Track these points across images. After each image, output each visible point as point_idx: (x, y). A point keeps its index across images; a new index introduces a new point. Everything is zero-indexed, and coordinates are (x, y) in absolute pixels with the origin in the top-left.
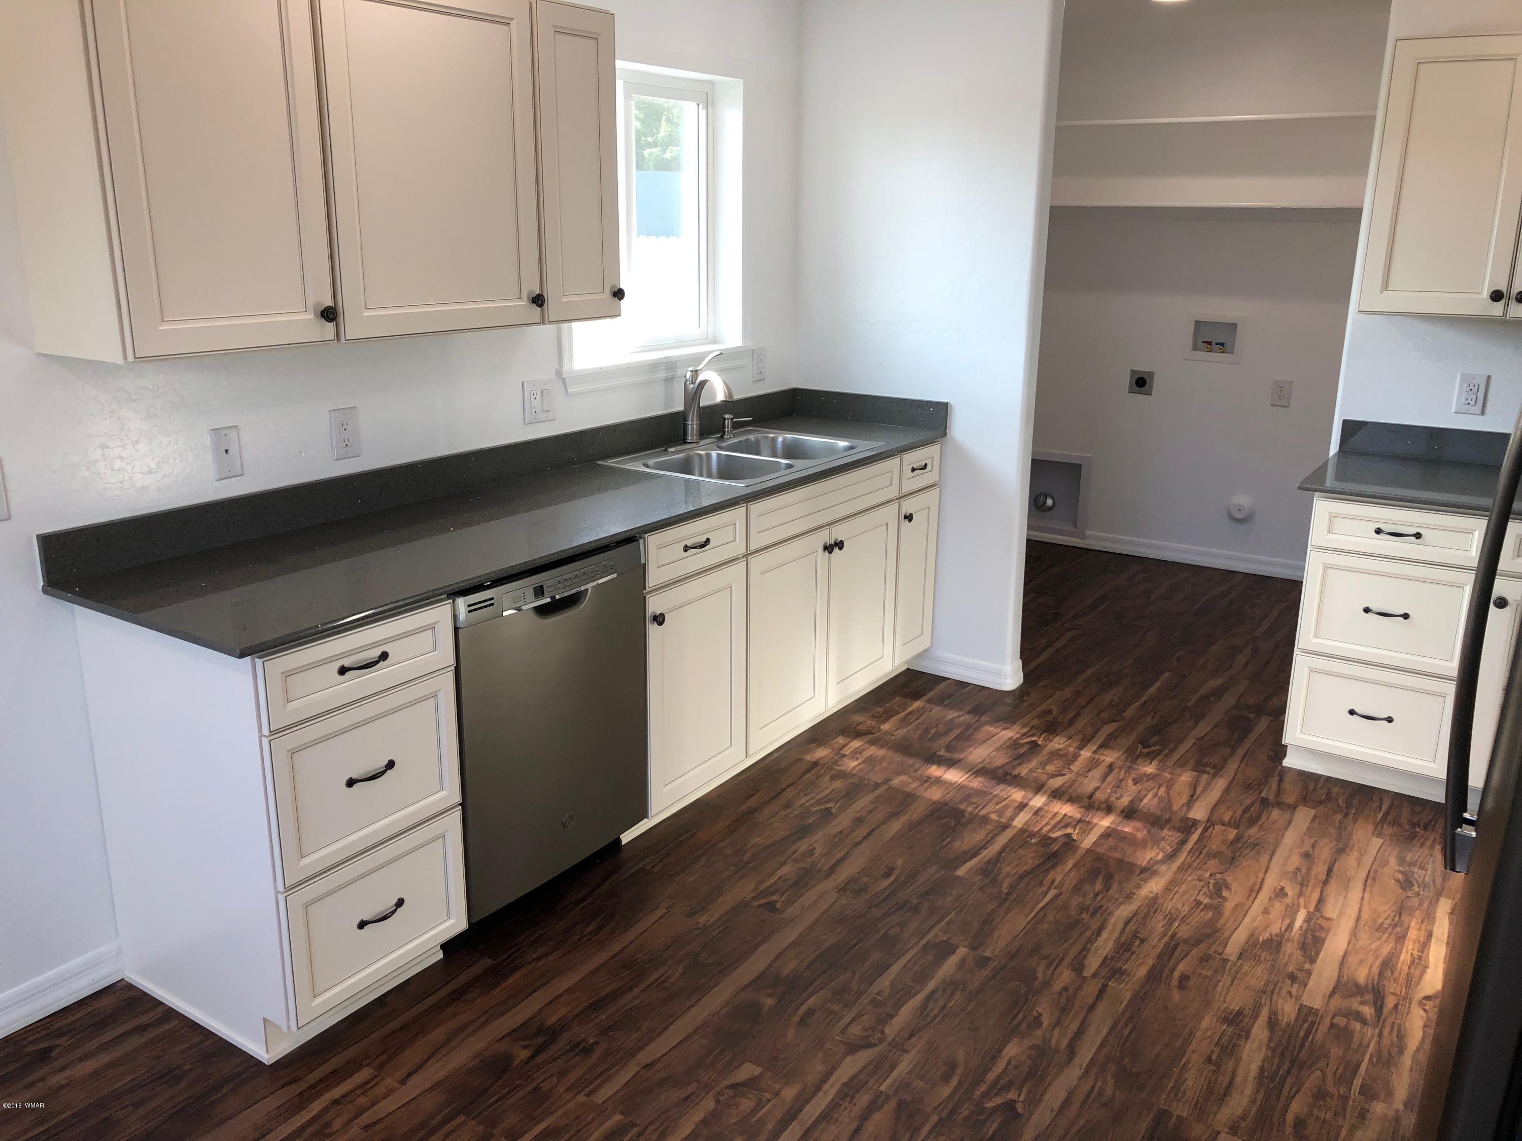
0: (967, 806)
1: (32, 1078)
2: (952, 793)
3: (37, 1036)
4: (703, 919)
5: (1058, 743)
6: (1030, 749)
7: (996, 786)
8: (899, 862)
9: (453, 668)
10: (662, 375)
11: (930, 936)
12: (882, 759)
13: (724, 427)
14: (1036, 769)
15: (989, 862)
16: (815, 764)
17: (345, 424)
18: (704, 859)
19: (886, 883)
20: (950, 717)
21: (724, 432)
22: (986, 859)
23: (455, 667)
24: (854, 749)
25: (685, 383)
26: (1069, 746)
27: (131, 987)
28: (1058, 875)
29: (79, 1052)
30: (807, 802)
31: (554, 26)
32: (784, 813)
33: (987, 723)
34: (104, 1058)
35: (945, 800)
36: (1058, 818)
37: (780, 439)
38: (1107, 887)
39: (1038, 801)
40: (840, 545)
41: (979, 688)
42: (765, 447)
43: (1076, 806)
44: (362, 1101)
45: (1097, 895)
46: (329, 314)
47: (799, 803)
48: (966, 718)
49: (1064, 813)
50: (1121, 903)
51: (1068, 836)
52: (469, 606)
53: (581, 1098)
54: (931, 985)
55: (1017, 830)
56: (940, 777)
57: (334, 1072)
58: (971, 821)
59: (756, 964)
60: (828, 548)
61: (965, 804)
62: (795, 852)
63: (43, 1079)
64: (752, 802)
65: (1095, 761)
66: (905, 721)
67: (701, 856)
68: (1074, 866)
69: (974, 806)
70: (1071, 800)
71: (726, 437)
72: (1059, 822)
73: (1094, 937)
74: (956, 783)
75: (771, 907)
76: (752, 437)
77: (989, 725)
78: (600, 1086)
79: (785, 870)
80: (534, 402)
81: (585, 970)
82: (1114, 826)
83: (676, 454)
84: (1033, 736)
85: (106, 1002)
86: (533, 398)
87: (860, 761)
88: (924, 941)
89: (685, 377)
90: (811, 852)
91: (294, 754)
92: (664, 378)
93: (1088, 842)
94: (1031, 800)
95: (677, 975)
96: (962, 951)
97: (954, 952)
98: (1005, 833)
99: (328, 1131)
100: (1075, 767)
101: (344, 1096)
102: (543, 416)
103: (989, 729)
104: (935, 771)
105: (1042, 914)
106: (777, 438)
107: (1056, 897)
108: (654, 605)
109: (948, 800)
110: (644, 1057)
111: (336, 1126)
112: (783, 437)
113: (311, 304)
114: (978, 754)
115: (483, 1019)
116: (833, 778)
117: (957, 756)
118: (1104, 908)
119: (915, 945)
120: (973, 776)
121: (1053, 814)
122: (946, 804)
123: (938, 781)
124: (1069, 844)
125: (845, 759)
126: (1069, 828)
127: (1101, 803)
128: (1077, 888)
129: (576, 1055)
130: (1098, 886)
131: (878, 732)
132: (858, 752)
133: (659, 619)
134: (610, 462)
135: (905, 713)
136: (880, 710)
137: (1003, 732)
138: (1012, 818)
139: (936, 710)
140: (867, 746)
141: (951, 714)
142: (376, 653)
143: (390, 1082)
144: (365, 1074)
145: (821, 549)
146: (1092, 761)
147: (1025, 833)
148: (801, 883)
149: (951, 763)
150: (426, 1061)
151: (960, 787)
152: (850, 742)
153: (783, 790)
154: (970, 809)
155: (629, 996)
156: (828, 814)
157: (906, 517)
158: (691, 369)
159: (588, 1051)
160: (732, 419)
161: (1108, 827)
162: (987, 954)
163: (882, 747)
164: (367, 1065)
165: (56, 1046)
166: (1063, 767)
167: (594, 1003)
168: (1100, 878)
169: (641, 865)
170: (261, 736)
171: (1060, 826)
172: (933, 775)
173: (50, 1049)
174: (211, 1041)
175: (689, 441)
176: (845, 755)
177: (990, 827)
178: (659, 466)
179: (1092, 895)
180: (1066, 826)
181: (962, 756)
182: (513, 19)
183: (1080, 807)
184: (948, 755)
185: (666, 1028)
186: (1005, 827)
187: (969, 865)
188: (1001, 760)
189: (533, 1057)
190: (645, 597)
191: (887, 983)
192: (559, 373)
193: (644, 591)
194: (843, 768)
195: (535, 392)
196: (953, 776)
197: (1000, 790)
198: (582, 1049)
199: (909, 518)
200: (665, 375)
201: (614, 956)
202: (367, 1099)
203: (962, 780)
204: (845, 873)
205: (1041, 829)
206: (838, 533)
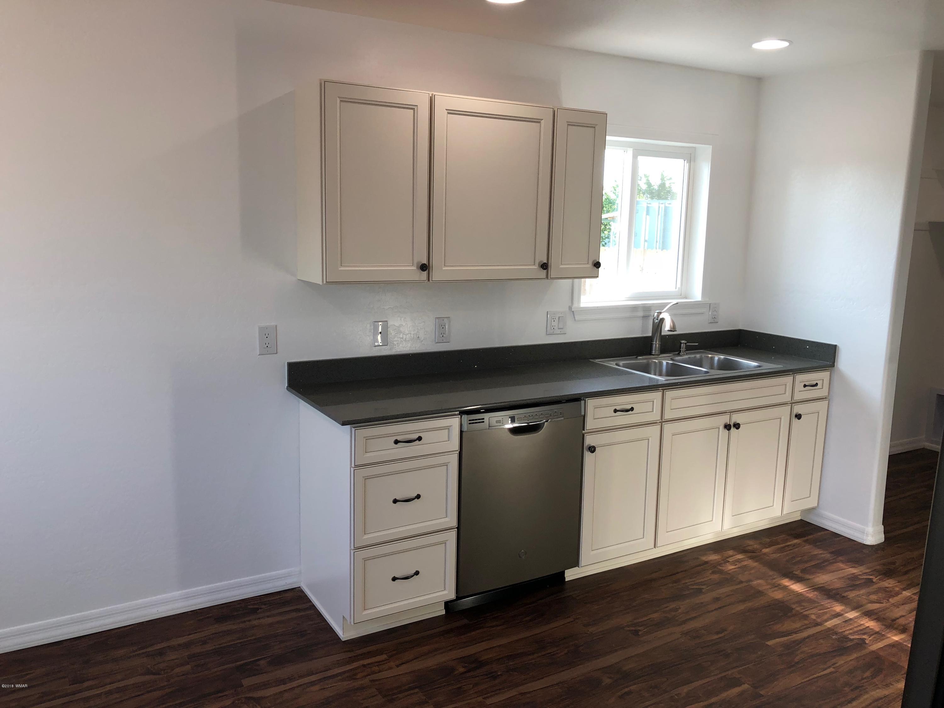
0: (797, 607)
1: (246, 619)
2: (790, 597)
3: (255, 602)
4: (592, 629)
5: (889, 583)
6: (864, 583)
7: (826, 600)
8: (731, 628)
9: (458, 452)
10: (641, 314)
11: (730, 672)
12: (753, 568)
13: (680, 347)
14: (862, 595)
15: (794, 642)
16: (706, 563)
17: (443, 325)
18: (609, 599)
19: (716, 637)
20: (816, 553)
21: (680, 351)
22: (793, 640)
23: (459, 452)
24: (737, 559)
25: (653, 319)
26: (896, 586)
27: (302, 592)
28: (840, 661)
29: (268, 614)
30: (689, 582)
31: (567, 122)
32: (671, 585)
33: (842, 562)
34: (279, 618)
35: (784, 600)
36: (862, 627)
37: (716, 358)
38: (873, 676)
39: (852, 615)
40: (737, 426)
41: (847, 539)
42: (705, 362)
43: (879, 623)
44: (376, 669)
45: (863, 679)
46: (424, 267)
47: (683, 582)
48: (828, 556)
49: (868, 625)
50: (879, 688)
51: (863, 640)
52: (470, 420)
53: (480, 699)
54: (713, 700)
55: (827, 628)
56: (788, 586)
57: (369, 652)
58: (794, 615)
59: (611, 659)
60: (728, 427)
61: (796, 605)
62: (667, 607)
63: (249, 621)
64: (654, 576)
65: (912, 599)
66: (782, 550)
67: (609, 597)
68: (857, 658)
69: (802, 607)
70: (878, 619)
71: (681, 354)
72: (861, 630)
73: (846, 703)
74: (797, 591)
75: (636, 633)
76: (698, 356)
77: (843, 563)
78: (491, 696)
79: (655, 616)
80: (553, 323)
81: (515, 638)
82: (901, 641)
83: (642, 360)
84: (871, 575)
85: (288, 595)
86: (553, 320)
87: (737, 566)
88: (723, 674)
89: (654, 316)
90: (676, 610)
91: (367, 480)
92: (642, 316)
93: (875, 647)
94: (847, 613)
95: (563, 653)
96: (746, 686)
97: (740, 685)
98: (815, 628)
99: (355, 677)
100: (892, 601)
101: (369, 664)
102: (558, 331)
103: (841, 565)
104: (786, 582)
105: (816, 680)
106: (714, 357)
107: (831, 673)
108: (589, 440)
109: (785, 600)
110: (523, 689)
111: (358, 676)
112: (718, 357)
113: (415, 262)
114: (823, 578)
115: (449, 648)
116: (713, 573)
117: (807, 576)
118: (864, 688)
119: (716, 675)
120: (813, 590)
121: (859, 624)
122: (783, 602)
123: (785, 588)
124: (861, 644)
125: (727, 564)
126: (866, 635)
127: (900, 625)
128: (850, 672)
129: (489, 678)
130: (868, 674)
131: (759, 552)
132: (738, 561)
133: (592, 449)
134: (597, 361)
135: (784, 545)
136: (768, 540)
137: (850, 569)
138: (826, 621)
139: (807, 547)
140: (746, 559)
141: (816, 552)
142: (416, 436)
143: (392, 664)
144: (384, 657)
145: (722, 427)
146: (909, 599)
147: (831, 631)
148: (659, 625)
149: (798, 579)
150: (413, 660)
151: (799, 595)
152: (736, 555)
153: (678, 573)
154: (798, 609)
155: (531, 657)
156: (700, 591)
157: (796, 416)
158: (657, 311)
159: (495, 678)
160: (685, 344)
161: (897, 641)
162: (762, 693)
163: (756, 562)
164: (386, 653)
165: (261, 608)
166: (884, 599)
167: (511, 655)
168: (872, 669)
169: (571, 594)
170: (351, 467)
171: (859, 633)
172: (784, 584)
173: (258, 609)
174: (323, 624)
175: (654, 354)
176: (729, 561)
177: (806, 622)
178: (625, 366)
179: (860, 678)
180: (864, 634)
181: (810, 577)
182: (543, 119)
183: (882, 625)
184: (801, 575)
185: (542, 678)
186: (817, 624)
187: (778, 640)
188: (838, 585)
189: (465, 672)
190: (583, 435)
191: (685, 690)
192: (570, 308)
193: (583, 432)
194: (723, 568)
195: (554, 318)
196: (797, 587)
197: (827, 603)
198: (492, 676)
199: (798, 416)
200: (642, 314)
201: (533, 635)
202: (378, 668)
203: (802, 591)
204: (693, 625)
205: (844, 632)
206: (736, 418)
